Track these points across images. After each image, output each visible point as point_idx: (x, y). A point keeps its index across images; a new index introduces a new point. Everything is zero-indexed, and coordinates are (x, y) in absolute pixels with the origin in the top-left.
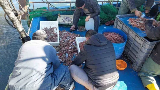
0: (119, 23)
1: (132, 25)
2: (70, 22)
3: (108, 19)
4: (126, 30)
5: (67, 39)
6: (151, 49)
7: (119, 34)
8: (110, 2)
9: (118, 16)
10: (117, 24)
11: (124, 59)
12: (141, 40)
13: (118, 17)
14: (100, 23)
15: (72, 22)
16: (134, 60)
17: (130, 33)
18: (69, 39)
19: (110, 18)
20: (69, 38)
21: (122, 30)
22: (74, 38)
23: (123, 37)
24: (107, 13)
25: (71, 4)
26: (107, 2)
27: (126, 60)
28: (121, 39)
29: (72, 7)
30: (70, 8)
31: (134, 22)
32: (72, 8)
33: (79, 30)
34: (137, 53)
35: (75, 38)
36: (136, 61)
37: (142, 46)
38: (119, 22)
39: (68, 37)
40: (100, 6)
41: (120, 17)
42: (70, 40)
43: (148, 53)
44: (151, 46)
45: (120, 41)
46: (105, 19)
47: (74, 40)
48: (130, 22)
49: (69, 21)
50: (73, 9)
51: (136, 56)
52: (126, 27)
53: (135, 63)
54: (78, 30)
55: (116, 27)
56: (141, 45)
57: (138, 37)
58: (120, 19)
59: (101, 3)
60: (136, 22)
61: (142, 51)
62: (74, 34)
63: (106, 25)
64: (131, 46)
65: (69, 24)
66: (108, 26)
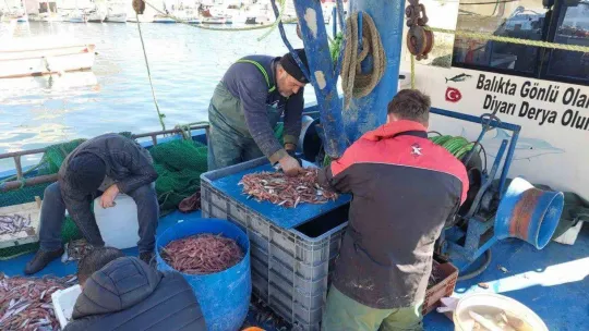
0: (214, 198)
1: (253, 196)
2: (23, 234)
3: (187, 187)
4: (240, 216)
5: (8, 314)
6: (323, 261)
7: (223, 235)
8: (180, 131)
9: (206, 176)
10: (211, 204)
11: (263, 318)
12: (289, 238)
13: (208, 180)
14: (161, 210)
15: (31, 231)
16: (291, 311)
17: (255, 222)
18: (17, 312)
19: (191, 183)
20: (15, 308)
21: (229, 219)
22: (42, 301)
23: (238, 244)
24: (177, 170)
25: (18, 163)
26: (171, 132)
27: (270, 322)
28: (233, 250)
29: (24, 171)
30: (15, 179)
31: (257, 185)
32: (25, 175)
33: (69, 256)
34: (291, 284)
35: (47, 299)
36: (296, 316)
37: (297, 258)
38: (213, 194)
39: (12, 303)
40: (148, 148)
41: (213, 178)
42: (24, 316)
43: (320, 276)
44: (319, 252)
45: (228, 258)
46: (176, 191)
47: (44, 306)
48: (246, 187)
49: (17, 229)
50: (31, 179)
51: (291, 298)
52: (238, 206)
53: (296, 322)
54: (65, 258)
55: (211, 214)
56: (292, 255)
57: (279, 232)
58: (213, 184)
59: (150, 139)
60: (263, 183)
61: (302, 276)
62: (45, 281)
63: (184, 212)
64: (270, 267)
65: (21, 243)
66: (189, 212)
